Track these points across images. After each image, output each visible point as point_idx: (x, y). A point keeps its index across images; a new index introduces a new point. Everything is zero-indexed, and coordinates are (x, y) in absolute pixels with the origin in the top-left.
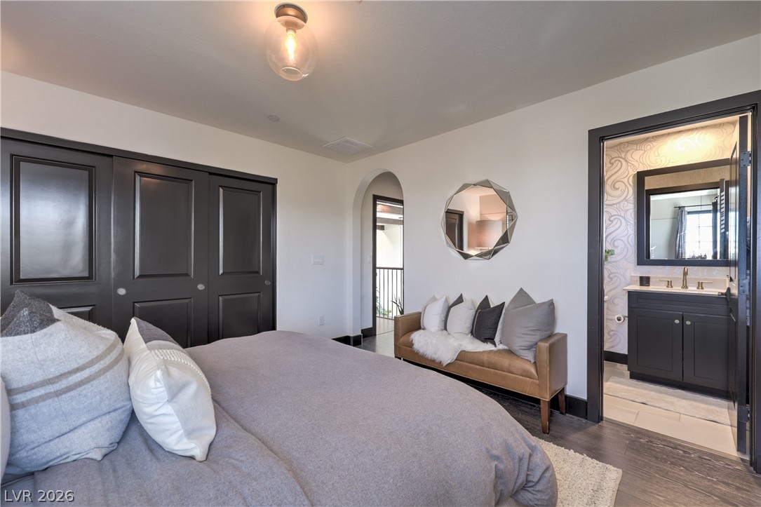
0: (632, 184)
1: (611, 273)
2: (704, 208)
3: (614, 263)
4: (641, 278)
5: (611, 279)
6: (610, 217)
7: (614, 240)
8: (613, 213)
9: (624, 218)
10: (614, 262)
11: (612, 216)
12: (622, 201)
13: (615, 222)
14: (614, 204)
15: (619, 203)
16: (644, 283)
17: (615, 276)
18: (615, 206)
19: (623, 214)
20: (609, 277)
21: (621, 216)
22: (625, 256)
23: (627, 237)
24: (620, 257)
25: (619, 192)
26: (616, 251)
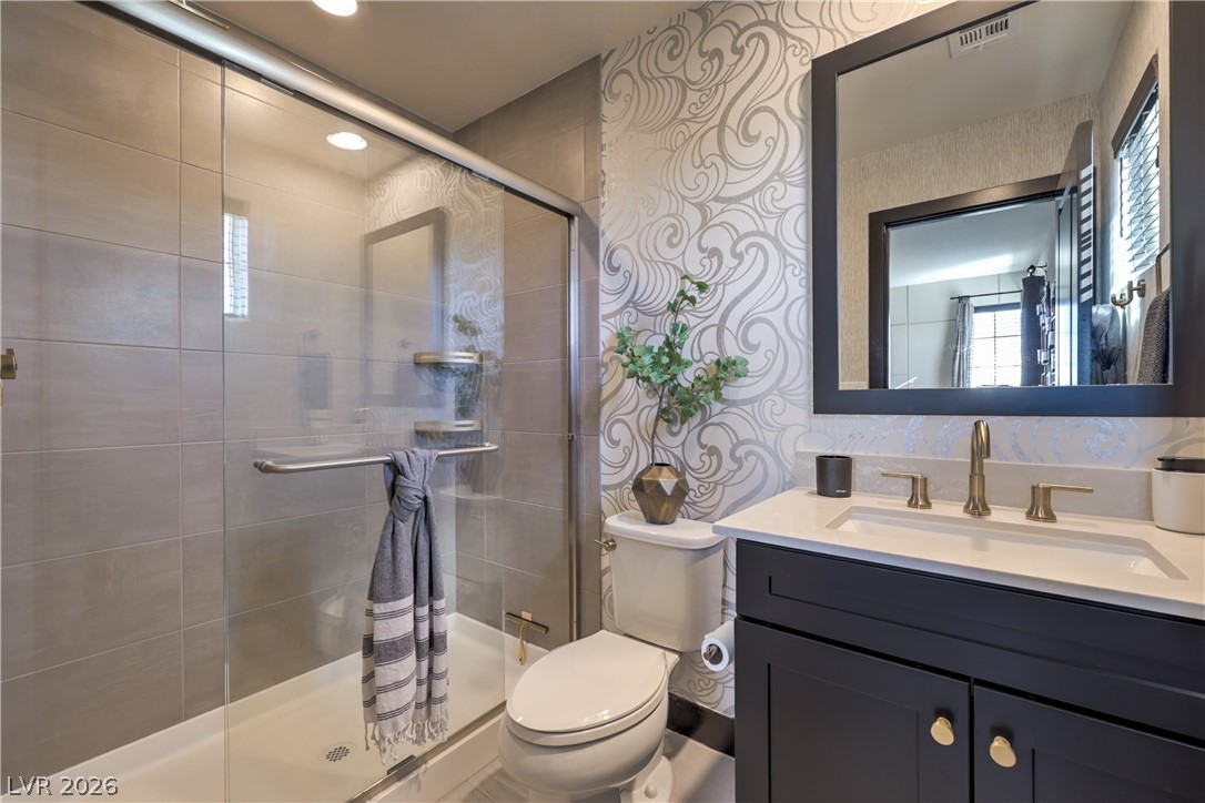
0: (796, 112)
1: (740, 443)
2: (1005, 299)
3: (748, 408)
4: (822, 462)
5: (739, 461)
6: (735, 244)
7: (747, 323)
8: (744, 224)
9: (775, 240)
10: (746, 402)
11: (741, 238)
12: (769, 180)
13: (748, 259)
14: (745, 196)
15: (760, 188)
16: (832, 479)
17: (749, 454)
18: (749, 201)
19: (770, 225)
20: (732, 454)
21: (765, 235)
22: (780, 380)
23: (783, 309)
24: (764, 385)
25: (759, 149)
26: (755, 362)
